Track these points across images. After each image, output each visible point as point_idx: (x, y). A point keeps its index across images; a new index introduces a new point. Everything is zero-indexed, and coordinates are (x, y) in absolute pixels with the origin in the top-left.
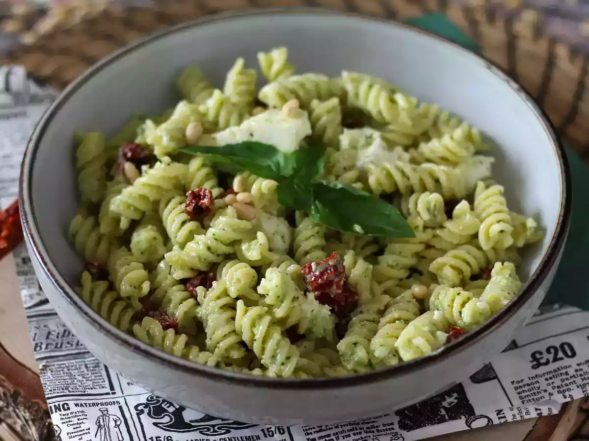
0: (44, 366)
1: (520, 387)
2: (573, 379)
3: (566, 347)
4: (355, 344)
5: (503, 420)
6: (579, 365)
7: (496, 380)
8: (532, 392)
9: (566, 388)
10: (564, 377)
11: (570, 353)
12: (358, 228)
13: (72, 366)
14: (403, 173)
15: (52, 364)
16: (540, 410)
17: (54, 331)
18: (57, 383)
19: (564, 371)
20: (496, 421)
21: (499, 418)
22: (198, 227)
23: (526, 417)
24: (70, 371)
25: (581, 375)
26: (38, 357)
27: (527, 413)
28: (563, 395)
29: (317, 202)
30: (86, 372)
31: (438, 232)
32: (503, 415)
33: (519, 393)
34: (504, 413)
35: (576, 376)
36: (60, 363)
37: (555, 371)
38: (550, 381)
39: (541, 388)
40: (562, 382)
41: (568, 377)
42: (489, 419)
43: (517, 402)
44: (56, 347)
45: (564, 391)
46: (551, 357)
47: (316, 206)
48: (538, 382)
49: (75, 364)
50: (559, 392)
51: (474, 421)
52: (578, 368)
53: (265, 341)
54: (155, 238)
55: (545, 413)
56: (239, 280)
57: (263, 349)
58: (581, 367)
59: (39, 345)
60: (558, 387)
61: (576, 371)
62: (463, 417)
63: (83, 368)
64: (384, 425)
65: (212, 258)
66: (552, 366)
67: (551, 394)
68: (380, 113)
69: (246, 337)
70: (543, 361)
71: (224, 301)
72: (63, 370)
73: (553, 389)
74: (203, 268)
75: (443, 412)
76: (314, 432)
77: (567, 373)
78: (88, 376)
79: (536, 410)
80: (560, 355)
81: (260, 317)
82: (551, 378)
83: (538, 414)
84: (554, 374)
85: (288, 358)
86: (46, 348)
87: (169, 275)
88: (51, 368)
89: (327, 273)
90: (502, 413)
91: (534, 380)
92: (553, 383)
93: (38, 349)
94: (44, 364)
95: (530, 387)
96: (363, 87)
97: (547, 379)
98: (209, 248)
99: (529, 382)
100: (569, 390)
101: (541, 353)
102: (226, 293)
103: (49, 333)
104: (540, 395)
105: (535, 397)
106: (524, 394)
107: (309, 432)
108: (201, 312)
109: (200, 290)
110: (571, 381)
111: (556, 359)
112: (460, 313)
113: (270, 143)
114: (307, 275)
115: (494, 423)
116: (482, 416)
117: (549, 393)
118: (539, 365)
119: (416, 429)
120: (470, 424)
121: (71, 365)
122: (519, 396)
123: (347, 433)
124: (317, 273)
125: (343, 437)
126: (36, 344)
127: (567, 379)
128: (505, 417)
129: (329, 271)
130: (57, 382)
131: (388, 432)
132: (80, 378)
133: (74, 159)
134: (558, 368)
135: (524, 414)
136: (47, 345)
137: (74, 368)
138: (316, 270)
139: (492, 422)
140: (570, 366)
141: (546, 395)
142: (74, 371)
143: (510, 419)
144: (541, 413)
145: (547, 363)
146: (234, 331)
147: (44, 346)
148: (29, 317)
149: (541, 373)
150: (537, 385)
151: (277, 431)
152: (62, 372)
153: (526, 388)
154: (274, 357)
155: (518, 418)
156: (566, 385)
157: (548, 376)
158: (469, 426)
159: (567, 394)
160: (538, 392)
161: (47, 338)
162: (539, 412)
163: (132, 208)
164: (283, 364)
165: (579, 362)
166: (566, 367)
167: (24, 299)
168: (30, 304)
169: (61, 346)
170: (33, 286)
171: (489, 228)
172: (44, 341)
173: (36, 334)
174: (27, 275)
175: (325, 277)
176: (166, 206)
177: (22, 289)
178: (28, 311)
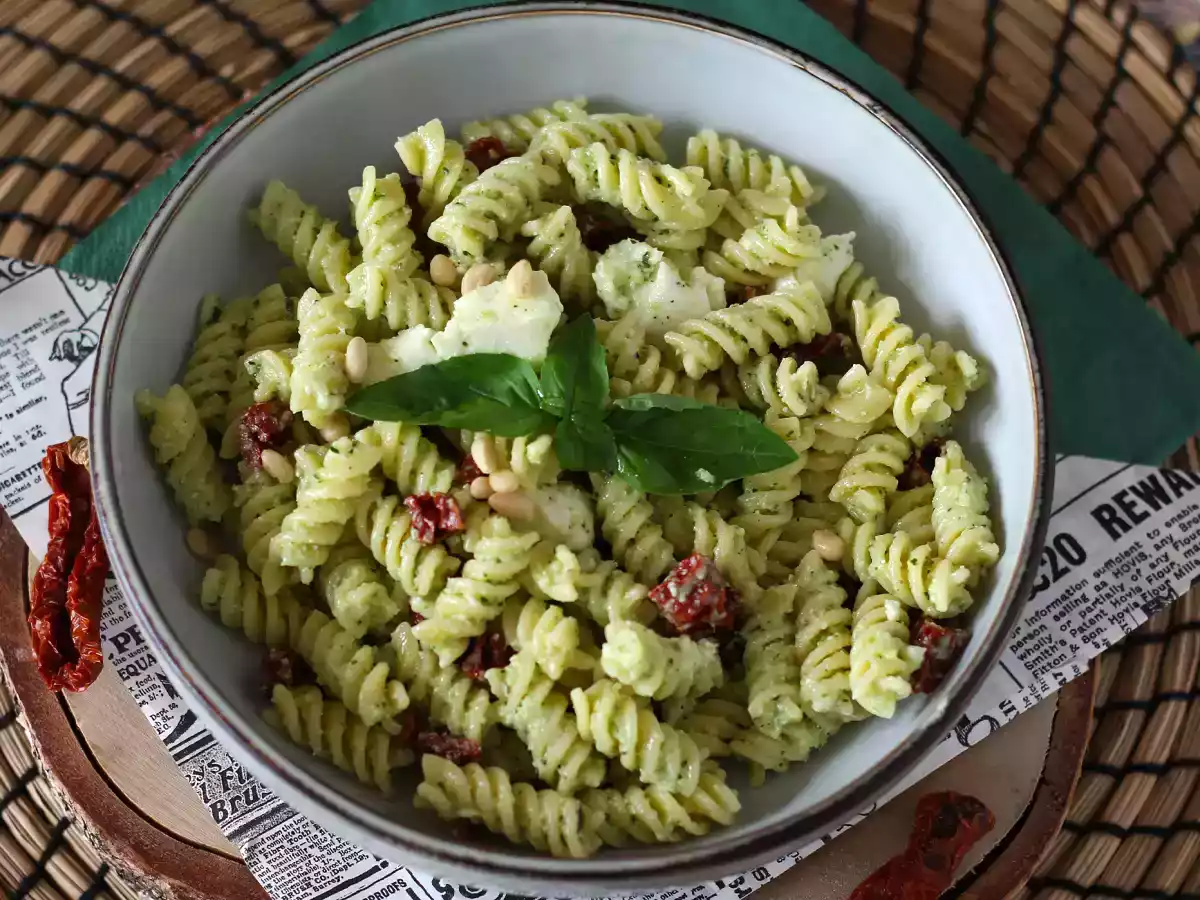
0: (248, 850)
1: (1020, 644)
2: (1099, 606)
3: (1064, 542)
4: (776, 699)
5: (1012, 715)
6: (1097, 575)
8: (1042, 649)
9: (1093, 629)
10: (1083, 606)
11: (1076, 556)
12: (704, 475)
13: (293, 833)
14: (732, 332)
15: (259, 839)
16: (1061, 674)
17: (230, 769)
18: (288, 879)
19: (1078, 595)
20: (1003, 720)
21: (1006, 713)
22: (444, 557)
23: (1045, 695)
24: (295, 844)
25: (1108, 596)
26: (226, 833)
27: (1045, 688)
28: (1094, 643)
29: (624, 450)
30: (320, 836)
31: (822, 424)
32: (1010, 706)
33: (1022, 658)
34: (1010, 702)
35: (1101, 600)
36: (272, 832)
37: (1064, 598)
38: (1064, 621)
39: (1054, 640)
40: (1083, 617)
41: (1089, 604)
42: (992, 720)
43: (1025, 676)
44: (248, 802)
45: (1093, 636)
46: (1046, 570)
47: (624, 456)
48: (1046, 628)
49: (296, 827)
50: (1085, 640)
51: (970, 730)
52: (1097, 581)
53: (639, 747)
54: (375, 595)
55: (1070, 676)
57: (638, 760)
58: (1103, 577)
59: (219, 806)
60: (1081, 630)
61: (1097, 588)
65: (491, 613)
66: (1056, 590)
67: (1074, 648)
68: (646, 208)
69: (604, 745)
70: (1037, 581)
71: (545, 688)
72: (282, 847)
73: (1074, 635)
74: (477, 631)
77: (1085, 599)
78: (325, 844)
79: (1056, 676)
80: (1062, 563)
81: (618, 709)
82: (1063, 614)
83: (1060, 683)
84: (1064, 603)
85: (684, 764)
86: (234, 810)
87: (421, 653)
88: (260, 848)
89: (699, 594)
90: (1007, 702)
91: (1036, 626)
92: (1069, 622)
93: (221, 815)
94: (246, 846)
95: (1035, 641)
97: (1056, 618)
98: (484, 600)
99: (1031, 630)
100: (1099, 630)
102: (539, 673)
103: (223, 774)
104: (1056, 655)
105: (1050, 660)
106: (1030, 658)
108: (509, 715)
109: (491, 675)
110: (1096, 612)
111: (1058, 574)
112: (927, 594)
114: (664, 603)
115: (1002, 725)
116: (979, 719)
117: (1071, 646)
120: (966, 739)
121: (290, 830)
122: (1022, 663)
124: (682, 599)
126: (213, 806)
127: (1089, 610)
128: (1013, 708)
129: (701, 591)
130: (285, 874)
132: (315, 852)
133: (150, 451)
134: (1068, 591)
135: (1040, 692)
136: (232, 801)
137: (297, 835)
138: (678, 593)
139: (997, 723)
140: (1084, 582)
141: (1066, 650)
142: (300, 842)
143: (1021, 708)
144: (1065, 679)
145: (1045, 585)
146: (578, 739)
147: (228, 807)
148: (178, 757)
149: (1044, 608)
150: (1044, 634)
152: (282, 851)
153: (1030, 644)
154: (661, 769)
155: (1033, 701)
156: (1092, 622)
157: (1056, 611)
158: (966, 744)
159: (1098, 639)
160: (1052, 648)
161: (226, 788)
162: (1060, 678)
163: (315, 548)
164: (680, 777)
165: (1095, 569)
166: (1079, 587)
167: (153, 723)
168: (169, 732)
169: (256, 798)
170: (156, 691)
171: (911, 399)
172: (224, 797)
173: (203, 787)
174: (136, 674)
175: (697, 602)
176: (370, 525)
177: (141, 705)
178: (171, 746)
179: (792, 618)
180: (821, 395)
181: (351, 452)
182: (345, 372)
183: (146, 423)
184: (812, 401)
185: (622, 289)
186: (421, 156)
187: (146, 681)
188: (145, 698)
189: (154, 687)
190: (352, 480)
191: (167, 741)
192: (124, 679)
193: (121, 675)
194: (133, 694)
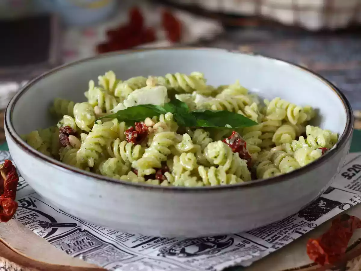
1: (351, 187)
3: (356, 166)
5: (356, 203)
7: (336, 189)
12: (228, 126)
15: (86, 255)
17: (71, 243)
20: (354, 204)
22: (141, 147)
26: (73, 256)
30: (110, 253)
32: (354, 201)
33: (354, 189)
34: (354, 200)
36: (91, 253)
42: (350, 204)
44: (79, 249)
46: (353, 172)
48: (359, 182)
49: (99, 252)
56: (190, 159)
59: (68, 251)
62: (337, 206)
63: (107, 252)
64: (300, 223)
65: (163, 157)
68: (187, 85)
70: (351, 175)
71: (187, 173)
74: (159, 165)
75: (325, 208)
76: (266, 237)
78: (112, 254)
80: (357, 170)
86: (74, 251)
87: (138, 178)
88: (88, 257)
89: (237, 142)
90: (353, 200)
93: (69, 253)
94: (82, 256)
95: (357, 185)
96: (169, 77)
98: (160, 152)
99: (354, 184)
101: (346, 173)
102: (184, 170)
103: (68, 245)
106: (357, 189)
107: (263, 237)
109: (166, 174)
111: (357, 172)
116: (345, 204)
118: (350, 178)
119: (318, 218)
120: (342, 208)
123: (285, 231)
125: (284, 233)
126: (66, 251)
128: (356, 201)
131: (305, 224)
132: (110, 256)
136: (74, 249)
138: (230, 142)
139: (352, 205)
143: (359, 201)
145: (354, 175)
147: (72, 250)
148: (49, 241)
149: (356, 179)
151: (245, 243)
153: (355, 187)
158: (343, 209)
161: (70, 247)
167: (38, 234)
168: (45, 235)
169: (82, 248)
170: (38, 227)
171: (292, 112)
172: (69, 248)
173: (61, 247)
174: (29, 224)
175: (237, 144)
177: (33, 230)
178: (46, 238)
180: (262, 115)
181: (103, 123)
187: (33, 225)
188: (34, 229)
189: (37, 226)
191: (45, 237)
192: (25, 225)
193: (24, 224)
194: (29, 228)
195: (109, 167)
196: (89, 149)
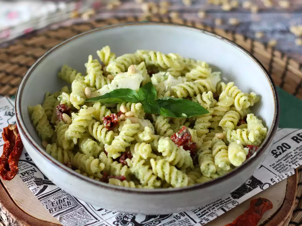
1: (275, 167)
2: (296, 157)
3: (284, 145)
4: (208, 164)
5: (275, 183)
6: (294, 151)
7: (263, 167)
8: (281, 167)
9: (295, 161)
10: (291, 157)
11: (288, 147)
12: (184, 115)
13: (72, 215)
14: (190, 86)
15: (63, 216)
16: (287, 174)
17: (54, 202)
19: (290, 155)
20: (272, 184)
21: (273, 182)
22: (113, 133)
23: (283, 179)
24: (73, 217)
25: (298, 154)
26: (53, 215)
27: (283, 177)
28: (296, 165)
29: (161, 108)
30: (80, 215)
31: (216, 108)
32: (274, 181)
33: (276, 169)
34: (274, 180)
35: (296, 155)
36: (66, 214)
37: (286, 156)
38: (286, 161)
39: (284, 165)
40: (292, 159)
41: (293, 157)
42: (269, 184)
43: (277, 173)
44: (59, 208)
45: (295, 163)
46: (281, 151)
47: (162, 110)
48: (282, 163)
49: (73, 213)
50: (293, 164)
51: (263, 186)
52: (295, 152)
53: (170, 174)
54: (94, 144)
55: (290, 175)
57: (170, 178)
58: (296, 151)
59: (51, 210)
60: (292, 162)
61: (295, 153)
62: (258, 186)
63: (78, 214)
64: (226, 199)
65: (127, 144)
66: (284, 154)
67: (290, 166)
69: (160, 175)
70: (278, 153)
71: (142, 162)
72: (69, 218)
73: (290, 163)
74: (123, 150)
75: (249, 187)
76: (198, 211)
77: (291, 155)
78: (82, 217)
79: (286, 174)
80: (284, 149)
81: (164, 164)
82: (286, 159)
83: (287, 176)
84: (286, 157)
85: (183, 178)
86: (55, 210)
87: (108, 159)
88: (63, 218)
89: (184, 136)
90: (273, 180)
91: (279, 163)
92: (288, 161)
93: (52, 212)
94: (59, 217)
95: (279, 165)
97: (284, 160)
98: (125, 140)
99: (278, 164)
100: (297, 162)
101: (275, 151)
102: (141, 158)
103: (52, 203)
104: (286, 168)
105: (284, 169)
106: (278, 169)
107: (195, 212)
108: (133, 170)
109: (128, 160)
110: (295, 158)
111: (283, 151)
112: (248, 138)
113: (127, 87)
114: (175, 139)
115: (272, 185)
116: (265, 184)
117: (289, 166)
118: (277, 156)
119: (241, 197)
120: (262, 188)
121: (72, 214)
122: (276, 170)
123: (213, 207)
124: (180, 137)
125: (212, 209)
126: (49, 210)
127: (293, 158)
128: (275, 181)
129: (185, 135)
130: (70, 223)
131: (230, 202)
132: (79, 219)
134: (287, 154)
135: (282, 178)
136: (55, 209)
137: (73, 215)
139: (271, 185)
140: (291, 152)
141: (288, 166)
142: (74, 217)
143: (277, 181)
144: (288, 175)
145: (280, 154)
146: (153, 174)
147: (54, 210)
148: (39, 199)
149: (281, 159)
150: (282, 164)
151: (181, 216)
152: (69, 219)
153: (278, 166)
154: (177, 180)
155: (281, 180)
156: (294, 160)
157: (284, 159)
158: (263, 189)
159: (297, 164)
160: (284, 167)
161: (53, 206)
162: (287, 175)
163: (78, 133)
164: (182, 182)
165: (294, 149)
166: (290, 153)
167: (32, 191)
168: (37, 193)
169: (61, 208)
170: (33, 184)
171: (239, 100)
172: (52, 207)
173: (47, 205)
174: (27, 180)
175: (184, 138)
176: (92, 128)
177: (29, 187)
178: (37, 196)
179: (211, 149)
180: (215, 101)
181: (87, 108)
182: (85, 95)
183: (30, 114)
184: (212, 101)
185: (159, 82)
186: (104, 55)
187: (30, 182)
188: (30, 186)
189: (33, 183)
190: (87, 115)
192: (24, 182)
193: (23, 181)
194: (27, 185)
195: (87, 148)
196: (74, 131)
